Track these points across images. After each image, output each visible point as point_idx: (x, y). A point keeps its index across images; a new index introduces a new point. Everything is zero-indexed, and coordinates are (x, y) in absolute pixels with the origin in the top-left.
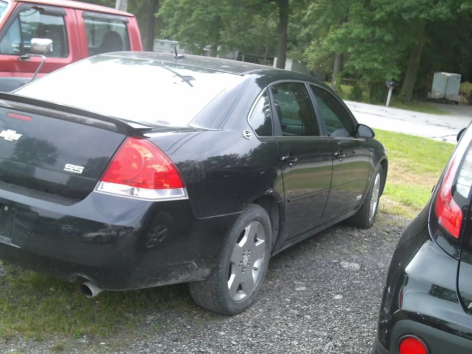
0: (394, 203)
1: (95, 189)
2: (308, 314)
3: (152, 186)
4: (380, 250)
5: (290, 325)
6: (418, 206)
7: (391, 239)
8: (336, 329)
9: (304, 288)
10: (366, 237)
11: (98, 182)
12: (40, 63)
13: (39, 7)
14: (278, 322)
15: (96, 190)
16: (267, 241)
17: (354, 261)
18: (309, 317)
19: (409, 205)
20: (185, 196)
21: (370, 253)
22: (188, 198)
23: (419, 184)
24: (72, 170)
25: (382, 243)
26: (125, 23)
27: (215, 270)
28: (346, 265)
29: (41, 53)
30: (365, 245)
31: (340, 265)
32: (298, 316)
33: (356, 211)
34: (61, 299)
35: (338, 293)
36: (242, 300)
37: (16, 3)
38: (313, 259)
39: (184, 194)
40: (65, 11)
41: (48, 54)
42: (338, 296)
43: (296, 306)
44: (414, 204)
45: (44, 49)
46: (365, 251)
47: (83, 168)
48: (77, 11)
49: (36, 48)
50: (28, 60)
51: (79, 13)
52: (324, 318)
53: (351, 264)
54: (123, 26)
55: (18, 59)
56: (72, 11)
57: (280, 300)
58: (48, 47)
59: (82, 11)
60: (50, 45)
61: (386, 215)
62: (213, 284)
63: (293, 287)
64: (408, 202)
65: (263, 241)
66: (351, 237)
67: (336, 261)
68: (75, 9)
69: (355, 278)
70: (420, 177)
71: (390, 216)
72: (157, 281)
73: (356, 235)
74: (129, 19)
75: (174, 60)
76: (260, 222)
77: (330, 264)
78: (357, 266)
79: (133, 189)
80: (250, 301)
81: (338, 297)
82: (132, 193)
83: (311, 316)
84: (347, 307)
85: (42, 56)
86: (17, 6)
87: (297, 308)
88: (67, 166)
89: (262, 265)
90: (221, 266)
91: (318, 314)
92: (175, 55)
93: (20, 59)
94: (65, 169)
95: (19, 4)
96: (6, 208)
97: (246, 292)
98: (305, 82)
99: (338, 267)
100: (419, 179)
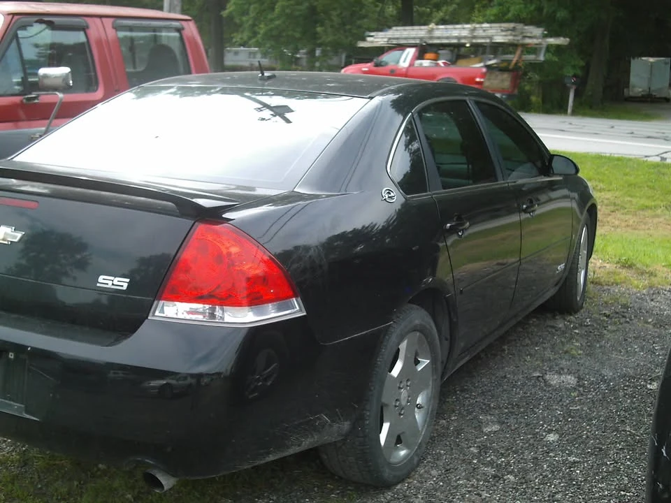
0: (608, 266)
1: (151, 314)
2: (511, 473)
3: (245, 301)
4: (601, 347)
5: (485, 494)
6: (645, 268)
7: (614, 328)
8: (559, 496)
9: (496, 427)
10: (576, 328)
11: (156, 302)
12: (55, 104)
13: (46, 19)
14: (463, 491)
15: (154, 315)
16: (433, 362)
17: (566, 370)
18: (511, 477)
19: (630, 267)
20: (301, 310)
21: (587, 355)
22: (305, 314)
23: (635, 229)
24: (110, 286)
25: (601, 336)
26: (179, 30)
27: (359, 420)
28: (554, 379)
29: (56, 89)
30: (577, 341)
31: (545, 381)
32: (494, 477)
33: (557, 288)
34: (116, 484)
35: (550, 431)
36: (402, 461)
37: (11, 16)
38: (501, 373)
39: (298, 308)
40: (86, 22)
41: (66, 89)
42: (552, 435)
43: (489, 459)
44: (638, 266)
45: (59, 82)
46: (580, 352)
47: (128, 280)
48: (104, 19)
49: (47, 82)
50: (36, 101)
51: (108, 22)
52: (536, 478)
53: (563, 378)
54: (177, 34)
55: (22, 101)
56: (98, 20)
57: (461, 451)
58: (65, 78)
59: (112, 20)
60: (67, 74)
61: (599, 287)
62: (357, 443)
63: (479, 428)
64: (629, 263)
65: (428, 361)
66: (554, 330)
67: (538, 374)
68: (101, 16)
69: (573, 402)
70: (635, 219)
71: (606, 287)
72: (268, 453)
73: (561, 326)
74: (184, 24)
75: (260, 82)
76: (421, 331)
77: (529, 379)
78: (571, 380)
79: (213, 310)
80: (416, 459)
81: (552, 437)
82: (212, 315)
83: (515, 476)
84: (569, 455)
85: (57, 93)
86: (14, 20)
87: (491, 464)
88: (101, 279)
89: (429, 400)
90: (368, 414)
91: (526, 471)
92: (260, 75)
93: (24, 101)
94: (98, 285)
95: (16, 17)
96: (11, 355)
97: (408, 447)
98: (467, 98)
99: (542, 384)
100: (634, 222)
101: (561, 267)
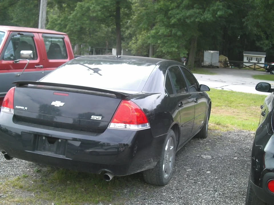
0: (212, 124)
1: (108, 127)
2: (199, 181)
3: (136, 123)
4: (216, 148)
5: (193, 187)
6: (224, 125)
7: (219, 143)
8: (216, 186)
9: (190, 170)
10: (207, 143)
11: (110, 123)
12: (26, 63)
13: (21, 33)
14: (186, 186)
15: (109, 127)
17: (207, 154)
18: (200, 183)
19: (220, 124)
20: (149, 127)
21: (212, 150)
22: (150, 128)
23: (215, 113)
24: (95, 119)
25: (215, 145)
27: (159, 162)
28: (205, 157)
29: (26, 58)
30: (208, 146)
31: (202, 157)
32: (194, 183)
33: (201, 129)
35: (207, 170)
36: (167, 177)
37: (9, 32)
38: (186, 155)
39: (148, 126)
40: (33, 35)
41: (30, 58)
42: (208, 171)
43: (191, 178)
44: (222, 124)
45: (28, 56)
46: (210, 149)
47: (101, 117)
48: (39, 34)
49: (23, 56)
50: (18, 62)
51: (40, 35)
52: (207, 182)
53: (207, 156)
54: (61, 40)
55: (13, 62)
56: (37, 34)
57: (182, 176)
58: (30, 55)
59: (41, 34)
61: (211, 131)
62: (157, 170)
63: (185, 170)
64: (219, 123)
65: (173, 147)
66: (199, 143)
67: (199, 155)
68: (38, 33)
69: (211, 163)
70: (215, 110)
71: (213, 131)
72: (138, 169)
73: (201, 142)
74: (64, 36)
75: (116, 59)
76: (172, 138)
77: (196, 157)
78: (210, 157)
79: (126, 125)
80: (170, 178)
81: (208, 172)
82: (126, 127)
83: (201, 182)
84: (215, 177)
85: (27, 60)
86: (10, 33)
87: (192, 179)
88: (92, 117)
89: (172, 159)
90: (161, 160)
91: (203, 181)
92: (117, 57)
93: (14, 62)
94: (91, 118)
95: (11, 32)
96: (60, 141)
97: (167, 174)
98: (178, 66)
99: (201, 158)
100: (215, 111)
101: (202, 122)
